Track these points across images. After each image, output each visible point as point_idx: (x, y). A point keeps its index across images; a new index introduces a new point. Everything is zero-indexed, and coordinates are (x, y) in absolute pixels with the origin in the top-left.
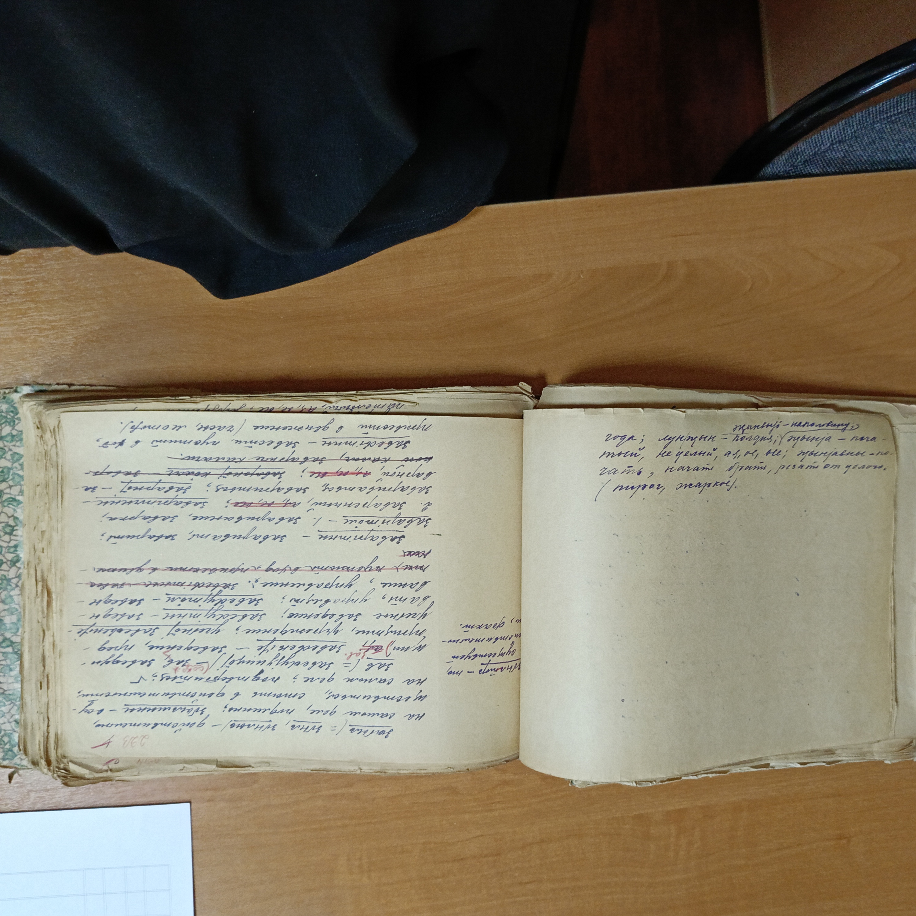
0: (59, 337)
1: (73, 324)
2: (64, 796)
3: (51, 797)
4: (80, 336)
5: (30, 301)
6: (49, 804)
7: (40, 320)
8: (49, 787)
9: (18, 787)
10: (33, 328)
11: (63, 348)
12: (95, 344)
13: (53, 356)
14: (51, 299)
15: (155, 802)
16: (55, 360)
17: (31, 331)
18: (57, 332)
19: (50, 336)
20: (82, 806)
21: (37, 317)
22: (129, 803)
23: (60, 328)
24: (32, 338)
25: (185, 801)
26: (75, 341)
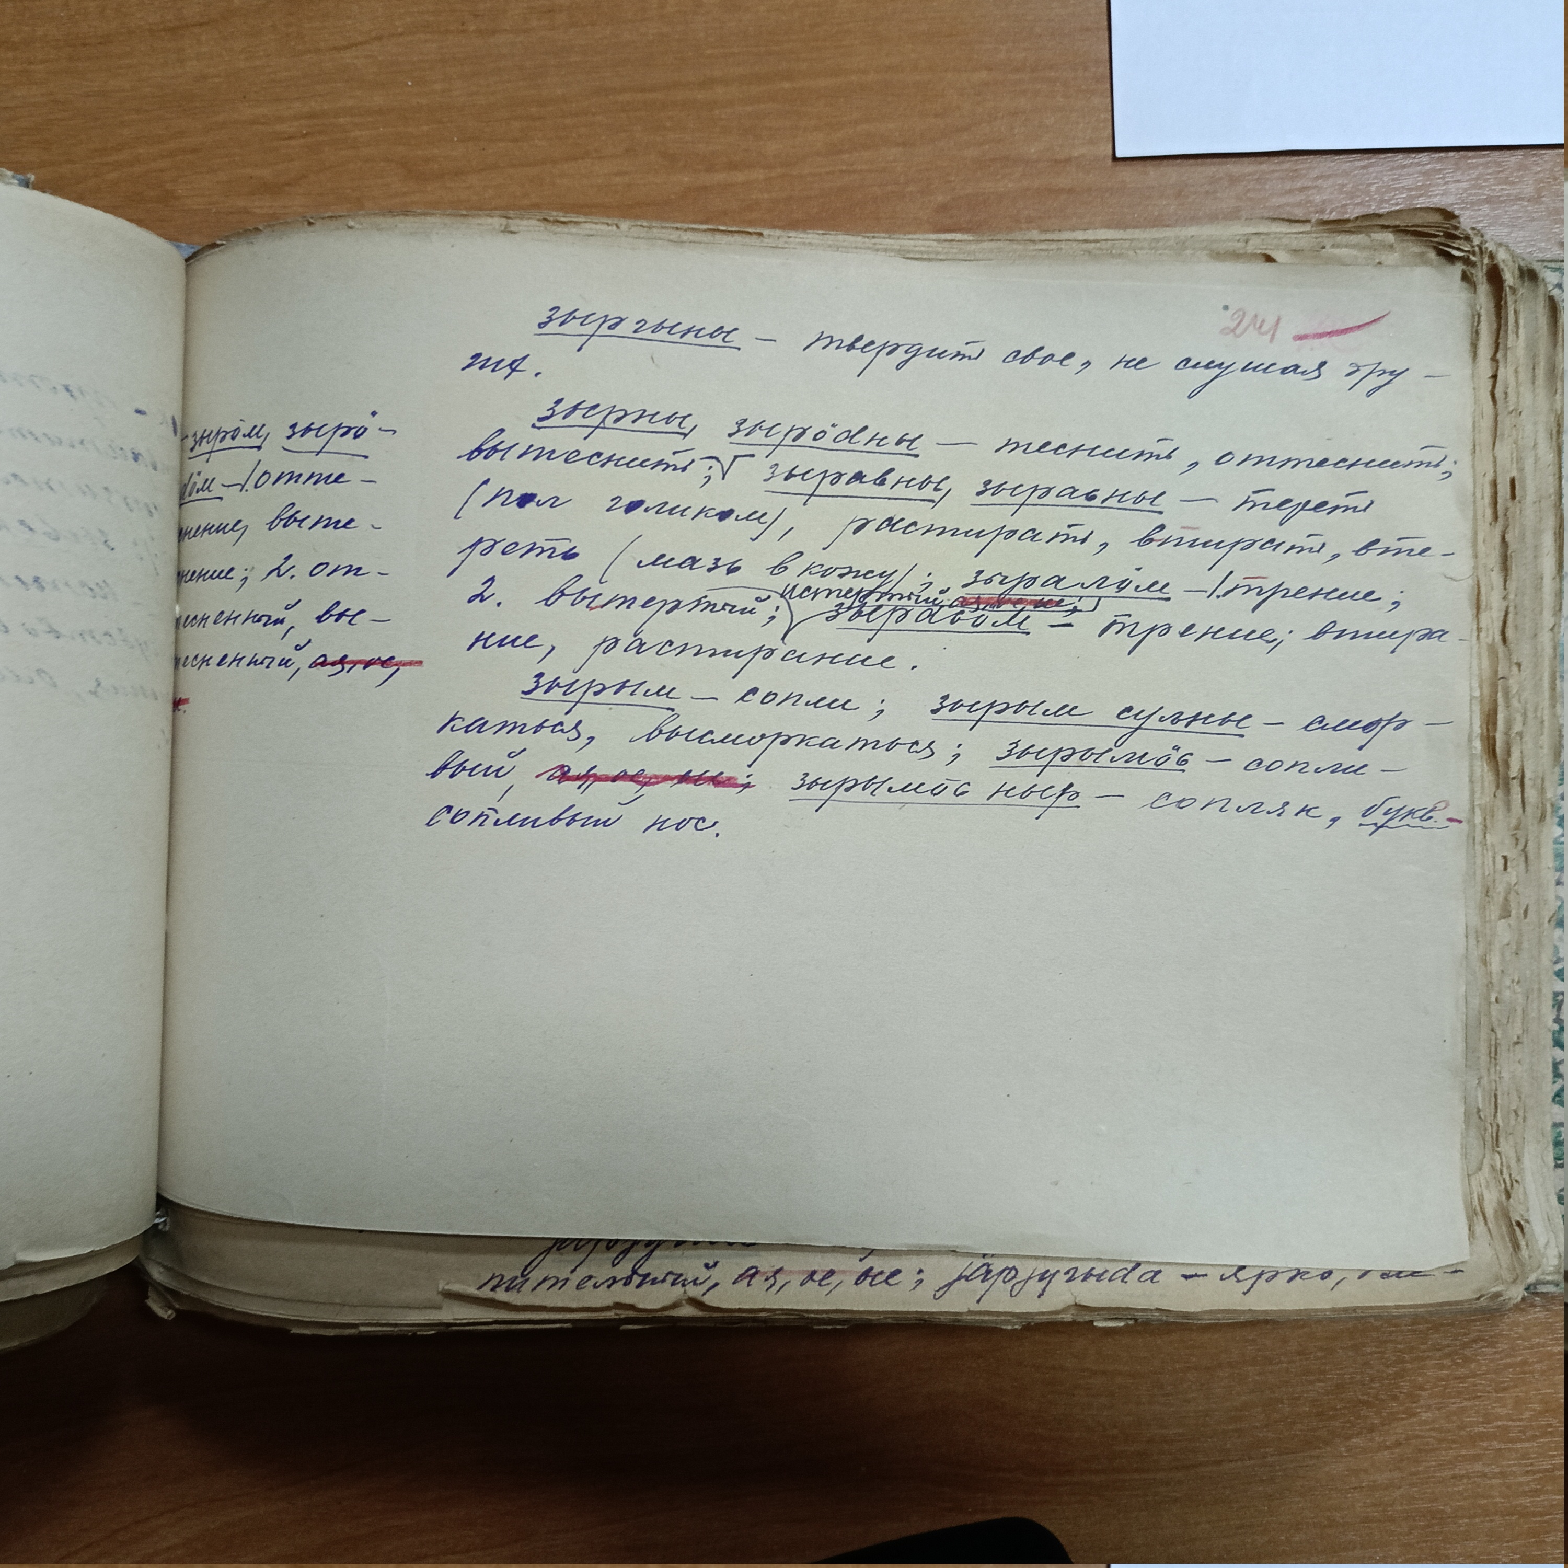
0: (1454, 1418)
1: (1420, 1451)
2: (1447, 183)
3: (1479, 182)
4: (1403, 1419)
5: (1534, 1514)
6: (1485, 165)
8: (1486, 208)
10: (1521, 1441)
11: (1445, 1387)
12: (1362, 1397)
13: (1473, 1366)
14: (1477, 1520)
15: (1209, 161)
16: (1467, 1352)
17: (1529, 1433)
18: (1461, 1428)
19: (1480, 1419)
20: (1401, 156)
21: (1514, 1469)
22: (1277, 159)
23: (1454, 1442)
24: (1527, 1415)
25: (1128, 162)
26: (1415, 1405)
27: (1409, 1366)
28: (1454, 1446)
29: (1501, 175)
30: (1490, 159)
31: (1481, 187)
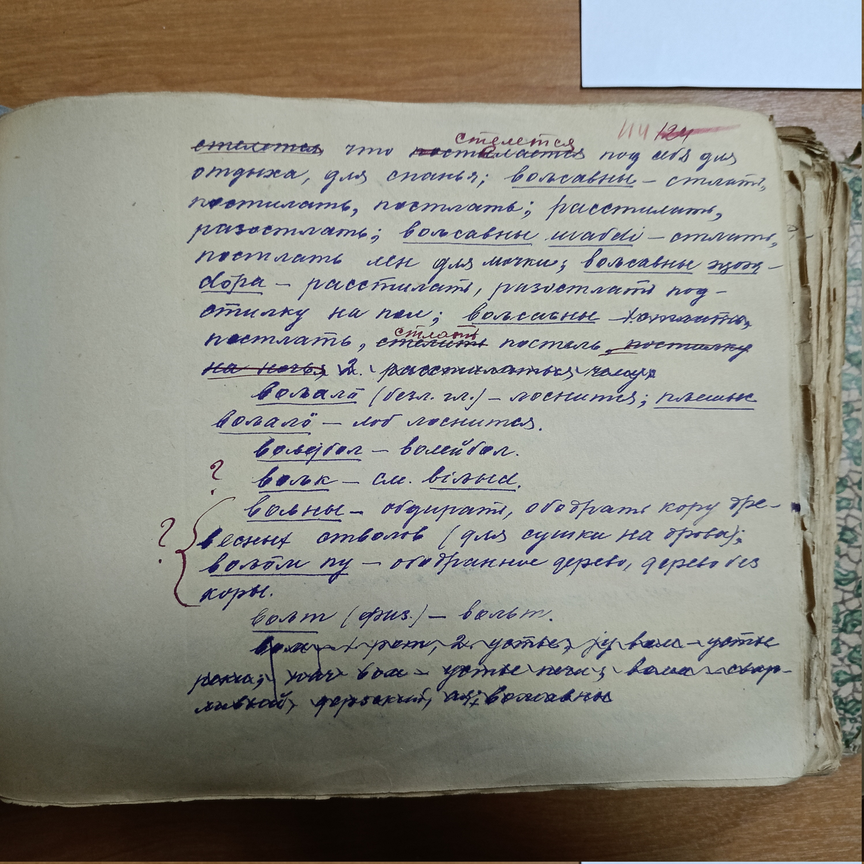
2: (773, 109)
3: (791, 109)
7: (789, 853)
9: (840, 127)
10: (799, 840)
12: (707, 815)
13: (772, 797)
15: (636, 91)
17: (803, 836)
18: (764, 833)
19: (776, 828)
20: (746, 92)
21: (794, 856)
22: (675, 92)
23: (760, 841)
24: (802, 825)
25: (589, 90)
26: (739, 820)
27: (735, 797)
28: (760, 843)
29: (805, 106)
30: (797, 96)
31: (792, 112)
